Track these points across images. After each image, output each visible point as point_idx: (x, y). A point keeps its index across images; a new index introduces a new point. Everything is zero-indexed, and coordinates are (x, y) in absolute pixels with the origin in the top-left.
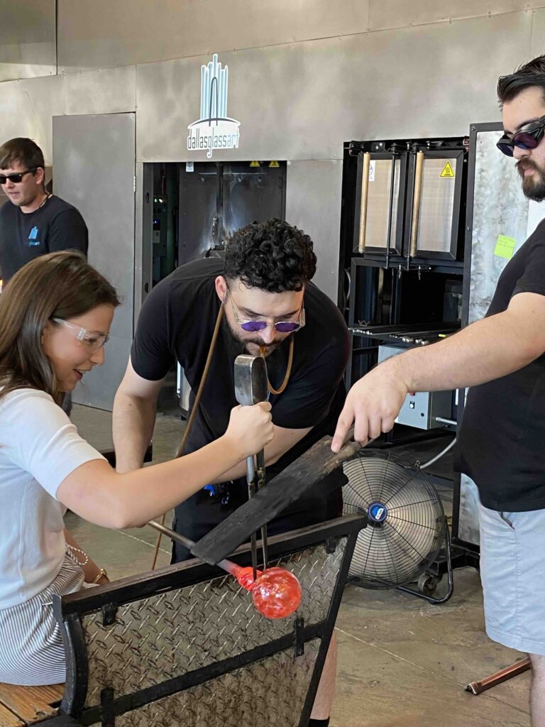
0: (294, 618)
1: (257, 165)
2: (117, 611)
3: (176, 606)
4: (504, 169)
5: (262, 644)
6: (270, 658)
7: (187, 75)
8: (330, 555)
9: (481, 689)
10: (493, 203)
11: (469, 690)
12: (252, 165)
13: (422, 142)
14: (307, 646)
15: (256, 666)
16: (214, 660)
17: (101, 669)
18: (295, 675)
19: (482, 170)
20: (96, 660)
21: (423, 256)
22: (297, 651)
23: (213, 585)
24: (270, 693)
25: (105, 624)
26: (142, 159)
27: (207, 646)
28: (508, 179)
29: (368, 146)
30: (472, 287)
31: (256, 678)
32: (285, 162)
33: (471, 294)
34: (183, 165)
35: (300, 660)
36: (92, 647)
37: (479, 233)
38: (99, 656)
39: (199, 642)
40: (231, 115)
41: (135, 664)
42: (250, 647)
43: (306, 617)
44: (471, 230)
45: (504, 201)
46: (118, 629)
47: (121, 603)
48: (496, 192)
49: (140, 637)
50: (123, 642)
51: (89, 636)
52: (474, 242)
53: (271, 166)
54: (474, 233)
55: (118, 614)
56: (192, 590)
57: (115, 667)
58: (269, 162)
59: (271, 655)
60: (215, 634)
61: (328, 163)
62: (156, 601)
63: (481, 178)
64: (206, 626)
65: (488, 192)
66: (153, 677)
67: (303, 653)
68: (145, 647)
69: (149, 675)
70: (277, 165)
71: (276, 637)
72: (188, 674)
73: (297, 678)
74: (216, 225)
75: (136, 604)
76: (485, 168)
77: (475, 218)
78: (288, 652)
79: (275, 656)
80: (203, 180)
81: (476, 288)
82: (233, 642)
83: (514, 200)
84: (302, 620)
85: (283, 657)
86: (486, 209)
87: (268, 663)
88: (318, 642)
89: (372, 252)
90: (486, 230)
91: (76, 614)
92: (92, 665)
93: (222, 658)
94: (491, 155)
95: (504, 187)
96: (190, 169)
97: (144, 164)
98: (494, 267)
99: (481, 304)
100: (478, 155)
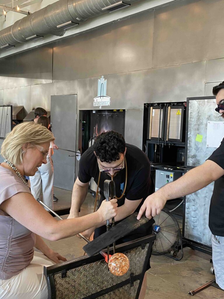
0: (130, 273)
1: (116, 111)
2: (67, 272)
3: (88, 270)
4: (199, 112)
5: (119, 283)
6: (121, 288)
7: (94, 83)
8: (143, 250)
9: (194, 293)
10: (195, 123)
11: (190, 294)
12: (114, 111)
13: (170, 104)
14: (135, 283)
15: (117, 290)
16: (102, 289)
17: (61, 294)
18: (131, 294)
19: (191, 113)
20: (59, 291)
21: (170, 140)
22: (131, 285)
23: (101, 262)
25: (63, 277)
26: (79, 109)
27: (99, 284)
28: (200, 116)
29: (152, 105)
30: (188, 151)
31: (116, 295)
32: (125, 110)
33: (188, 153)
34: (92, 111)
35: (132, 288)
36: (58, 286)
37: (190, 133)
38: (60, 289)
39: (96, 283)
40: (108, 95)
41: (73, 292)
42: (114, 284)
43: (134, 272)
44: (187, 132)
45: (199, 123)
46: (67, 279)
47: (68, 270)
48: (196, 120)
49: (75, 282)
50: (69, 284)
51: (56, 282)
52: (189, 136)
53: (120, 111)
55: (67, 274)
56: (94, 264)
57: (66, 293)
58: (119, 110)
59: (122, 287)
60: (102, 280)
61: (139, 110)
62: (81, 268)
63: (191, 115)
64: (99, 277)
65: (193, 120)
66: (79, 296)
67: (133, 286)
68: (77, 285)
69: (78, 296)
70: (122, 111)
71: (124, 280)
72: (92, 294)
73: (131, 295)
75: (74, 270)
76: (192, 112)
77: (189, 129)
78: (128, 285)
79: (123, 287)
80: (98, 115)
81: (189, 152)
82: (108, 282)
83: (202, 123)
84: (133, 274)
85: (126, 287)
86: (193, 126)
87: (121, 290)
88: (139, 281)
89: (153, 139)
90: (192, 133)
91: (52, 274)
92: (57, 293)
93: (104, 288)
94: (194, 106)
95: (199, 118)
96: (94, 112)
97: (80, 110)
98: (196, 145)
99: (191, 157)
100: (190, 108)
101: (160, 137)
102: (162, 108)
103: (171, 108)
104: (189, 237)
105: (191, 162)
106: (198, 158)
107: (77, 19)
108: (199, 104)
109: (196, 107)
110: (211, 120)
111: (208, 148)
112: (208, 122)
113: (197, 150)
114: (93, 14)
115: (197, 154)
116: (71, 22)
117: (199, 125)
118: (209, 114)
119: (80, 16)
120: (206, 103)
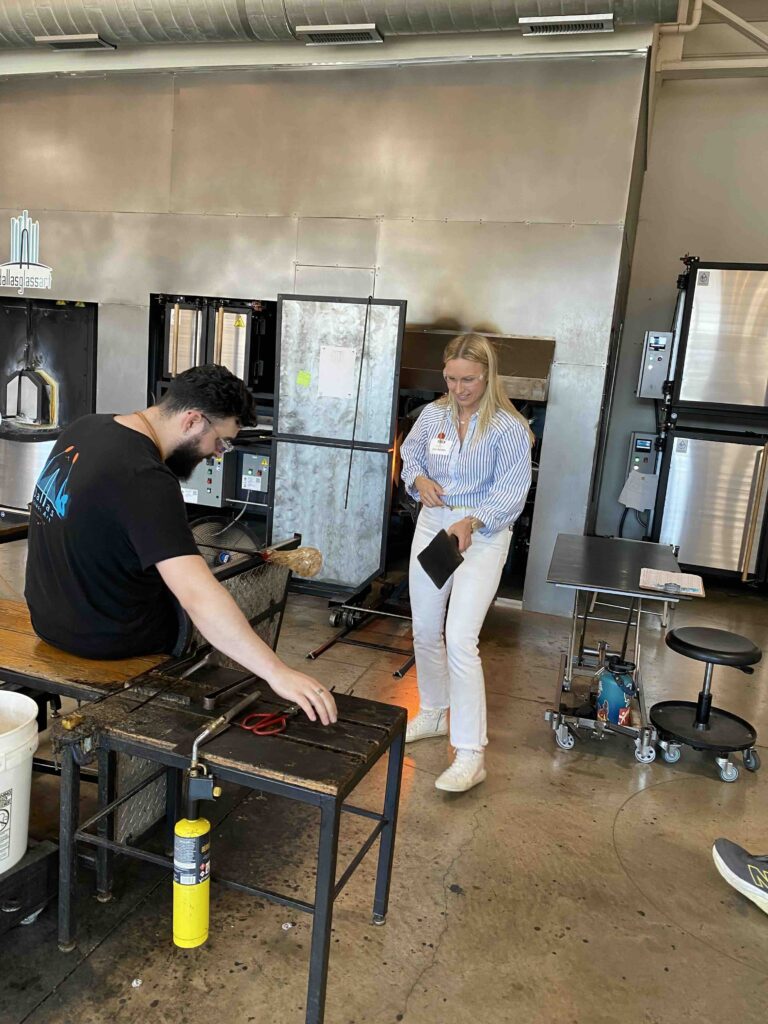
0: (271, 599)
4: (303, 326)
9: (316, 655)
10: (295, 348)
12: (59, 303)
13: (223, 301)
19: (287, 326)
28: (306, 334)
30: (280, 405)
32: (96, 305)
37: (285, 368)
40: (42, 262)
43: (275, 598)
44: (279, 366)
45: (303, 348)
48: (297, 342)
52: (282, 374)
54: (282, 368)
58: (74, 303)
61: (136, 308)
63: (287, 331)
65: (291, 341)
70: (83, 306)
74: (28, 351)
76: (289, 324)
77: (282, 358)
81: (284, 405)
83: (309, 348)
84: (274, 601)
86: (290, 352)
88: (279, 614)
90: (290, 368)
94: (292, 317)
95: (303, 338)
98: (296, 391)
99: (287, 416)
100: (284, 315)
102: (200, 309)
103: (224, 311)
105: (287, 425)
106: (301, 418)
108: (304, 310)
109: (298, 315)
110: (327, 344)
111: (320, 398)
112: (322, 347)
113: (298, 403)
115: (300, 410)
117: (303, 352)
118: (324, 331)
120: (318, 310)
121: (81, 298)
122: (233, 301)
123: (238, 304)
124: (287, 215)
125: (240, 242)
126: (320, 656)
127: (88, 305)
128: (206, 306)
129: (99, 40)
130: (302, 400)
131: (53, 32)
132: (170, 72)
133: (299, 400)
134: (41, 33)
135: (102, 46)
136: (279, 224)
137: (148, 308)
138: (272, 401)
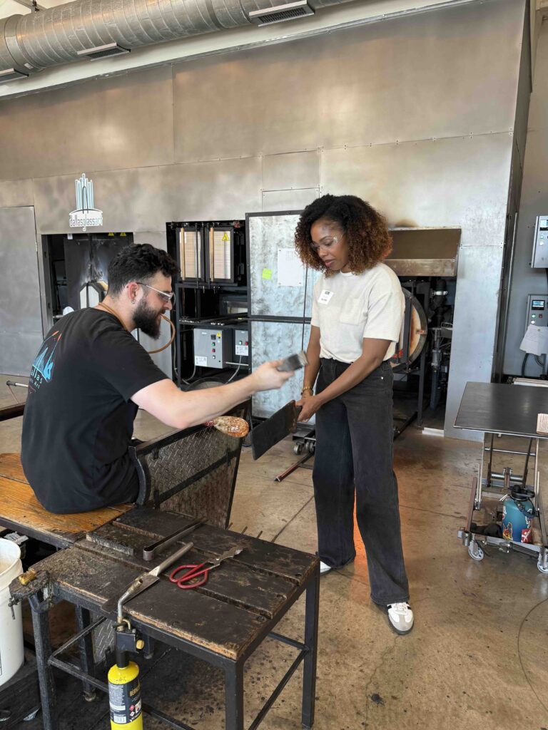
0: (226, 448)
1: (113, 235)
2: (159, 451)
3: (182, 447)
4: (264, 235)
5: (215, 462)
6: (218, 468)
7: (66, 186)
9: (282, 478)
10: (260, 252)
11: (277, 480)
12: (110, 235)
14: (231, 462)
15: (213, 472)
19: (253, 236)
21: (218, 281)
22: (228, 464)
24: (219, 485)
26: (40, 233)
27: (195, 465)
28: (267, 241)
29: (180, 225)
30: (252, 294)
31: (213, 478)
32: (132, 233)
33: (252, 298)
34: (66, 235)
37: (254, 268)
40: (96, 207)
42: (211, 464)
43: (231, 447)
44: (249, 266)
45: (265, 251)
46: (159, 461)
47: (161, 448)
48: (260, 247)
49: (168, 463)
50: (162, 467)
52: (251, 272)
53: (121, 235)
54: (251, 268)
55: (159, 453)
56: (188, 438)
57: (159, 480)
58: (120, 233)
63: (253, 240)
65: (257, 247)
66: (174, 483)
68: (170, 469)
70: (125, 235)
71: (220, 458)
72: (188, 479)
73: (229, 477)
74: (91, 268)
75: (166, 447)
76: (254, 235)
77: (251, 261)
78: (225, 464)
80: (79, 244)
81: (254, 295)
82: (205, 462)
83: (270, 251)
84: (229, 449)
85: (223, 467)
86: (256, 255)
87: (218, 470)
88: (235, 459)
89: (188, 280)
90: (256, 267)
93: (201, 470)
94: (257, 229)
95: (265, 244)
96: (70, 238)
97: (42, 235)
98: (262, 284)
99: (257, 302)
100: (250, 229)
101: (200, 277)
102: (199, 230)
103: (215, 230)
104: (258, 414)
105: (257, 309)
106: (266, 303)
107: (27, 65)
108: (264, 223)
109: (261, 227)
110: (282, 247)
111: (279, 287)
112: (279, 249)
113: (264, 292)
114: (58, 60)
115: (266, 297)
116: (12, 70)
117: (265, 255)
118: (279, 237)
119: (32, 61)
120: (274, 222)
121: (123, 230)
122: (221, 222)
123: (225, 224)
124: (254, 156)
125: (223, 179)
126: (285, 479)
127: (127, 233)
128: (202, 227)
129: (117, 47)
130: (267, 290)
131: (88, 47)
132: (169, 63)
133: (265, 290)
134: (81, 49)
135: (122, 51)
136: (249, 162)
137: (166, 233)
138: (246, 291)
